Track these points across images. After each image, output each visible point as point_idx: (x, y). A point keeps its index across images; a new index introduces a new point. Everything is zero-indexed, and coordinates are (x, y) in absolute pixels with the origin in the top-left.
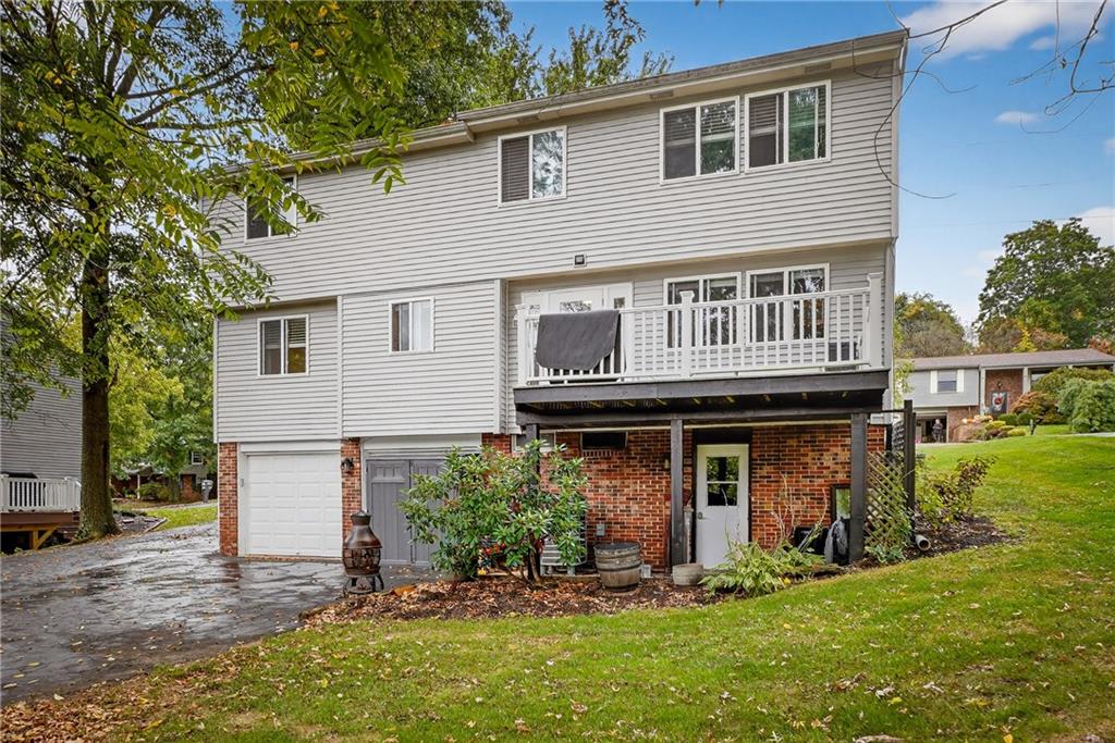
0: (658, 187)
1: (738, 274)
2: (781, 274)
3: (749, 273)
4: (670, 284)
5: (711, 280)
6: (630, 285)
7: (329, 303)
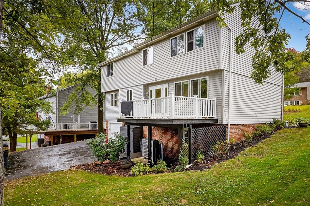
0: (169, 59)
1: (189, 80)
2: (198, 80)
3: (191, 80)
4: (175, 84)
5: (184, 82)
6: (167, 84)
7: (118, 90)
